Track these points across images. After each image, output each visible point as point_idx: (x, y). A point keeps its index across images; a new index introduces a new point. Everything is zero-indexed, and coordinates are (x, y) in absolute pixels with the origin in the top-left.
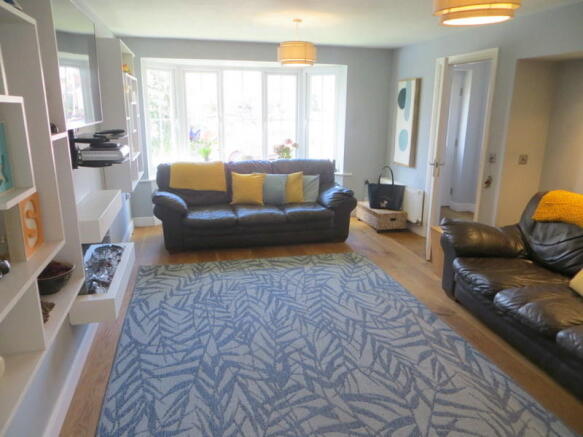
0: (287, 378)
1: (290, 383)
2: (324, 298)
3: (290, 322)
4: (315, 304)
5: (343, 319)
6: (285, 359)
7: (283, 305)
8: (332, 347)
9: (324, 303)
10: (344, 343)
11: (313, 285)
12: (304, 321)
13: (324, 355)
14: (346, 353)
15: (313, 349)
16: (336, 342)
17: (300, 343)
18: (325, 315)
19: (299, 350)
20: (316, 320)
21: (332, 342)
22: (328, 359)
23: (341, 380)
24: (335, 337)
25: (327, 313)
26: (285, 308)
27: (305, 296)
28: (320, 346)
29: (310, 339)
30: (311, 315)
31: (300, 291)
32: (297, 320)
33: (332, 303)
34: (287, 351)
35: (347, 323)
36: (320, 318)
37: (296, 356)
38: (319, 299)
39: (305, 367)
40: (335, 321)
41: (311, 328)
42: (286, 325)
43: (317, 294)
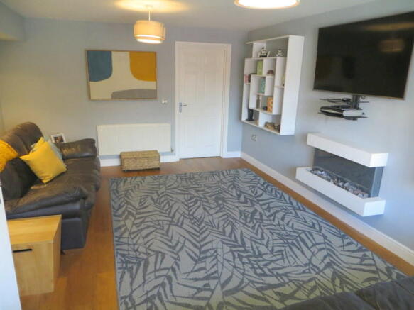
0: (216, 198)
1: (214, 197)
2: (198, 245)
3: (221, 223)
4: (205, 238)
5: (184, 226)
6: (219, 205)
7: (230, 236)
8: (194, 210)
9: (198, 239)
10: (187, 212)
11: (208, 260)
12: (211, 224)
13: (199, 207)
14: (187, 208)
15: (205, 209)
16: (191, 213)
17: (212, 212)
18: (198, 229)
19: (212, 208)
20: (203, 225)
21: (194, 212)
22: (197, 205)
23: (191, 199)
24: (192, 215)
25: (195, 230)
26: (227, 234)
27: (214, 246)
28: (201, 210)
29: (206, 213)
30: (207, 228)
31: (220, 252)
32: (217, 225)
33: (191, 239)
34: (218, 208)
35: (182, 224)
36: (201, 227)
37: (213, 206)
38: (202, 243)
39: (208, 202)
40: (190, 224)
41: (206, 219)
42: (224, 221)
43: (203, 249)
